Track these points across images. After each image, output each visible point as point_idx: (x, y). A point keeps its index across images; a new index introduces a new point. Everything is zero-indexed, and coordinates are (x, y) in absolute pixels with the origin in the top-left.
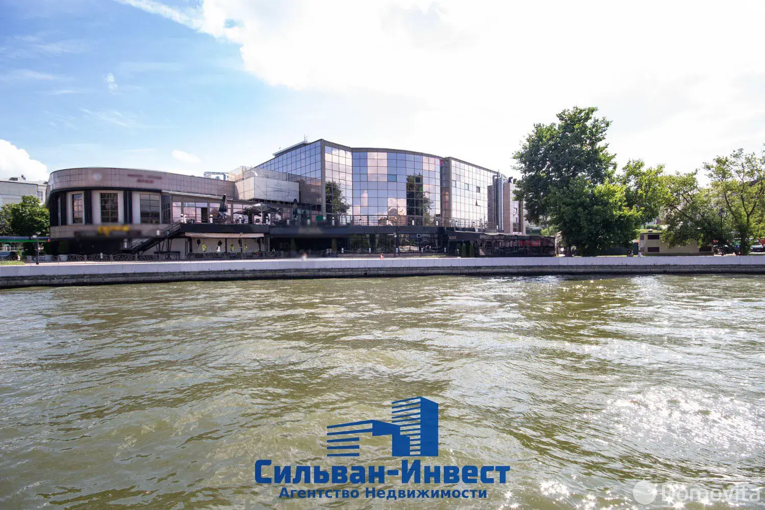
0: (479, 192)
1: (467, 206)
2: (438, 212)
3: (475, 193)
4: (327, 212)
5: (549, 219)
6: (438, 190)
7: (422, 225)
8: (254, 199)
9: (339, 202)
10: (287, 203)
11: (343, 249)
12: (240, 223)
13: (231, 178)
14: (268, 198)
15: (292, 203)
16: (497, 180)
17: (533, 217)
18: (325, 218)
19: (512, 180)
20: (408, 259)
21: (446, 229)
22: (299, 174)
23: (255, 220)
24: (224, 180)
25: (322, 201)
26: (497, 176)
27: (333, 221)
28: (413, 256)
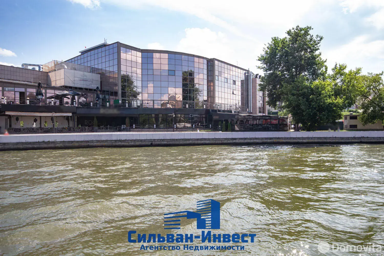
0: (235, 84)
1: (226, 94)
2: (205, 98)
3: (232, 85)
4: (122, 97)
5: (283, 104)
6: (205, 82)
7: (193, 107)
8: (64, 86)
9: (132, 90)
10: (90, 90)
11: (134, 125)
12: (53, 104)
13: (45, 69)
14: (76, 86)
15: (95, 90)
16: (248, 76)
17: (272, 103)
18: (120, 102)
19: (258, 76)
20: (183, 133)
21: (211, 110)
22: (100, 68)
23: (65, 102)
24: (39, 71)
25: (119, 89)
26: (248, 73)
27: (127, 104)
28: (185, 131)
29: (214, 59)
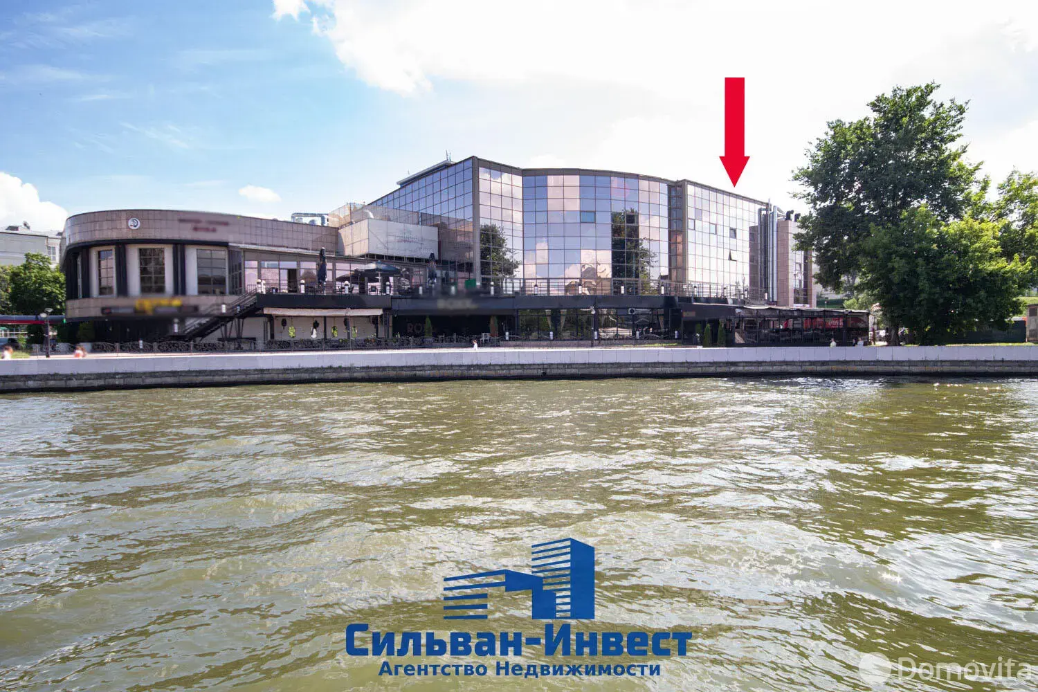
0: (735, 237)
1: (714, 261)
2: (665, 272)
3: (727, 240)
4: (482, 273)
5: (858, 281)
6: (665, 235)
7: (637, 292)
8: (367, 255)
9: (501, 258)
10: (418, 260)
11: (507, 333)
12: (347, 292)
13: (332, 222)
14: (390, 253)
15: (427, 261)
16: (766, 216)
17: (830, 278)
18: (478, 284)
19: (793, 216)
20: (613, 349)
21: (677, 299)
22: (437, 213)
23: (369, 287)
24: (323, 226)
25: (475, 256)
26: (767, 210)
27: (492, 288)
28: (621, 345)
29: (685, 180)
